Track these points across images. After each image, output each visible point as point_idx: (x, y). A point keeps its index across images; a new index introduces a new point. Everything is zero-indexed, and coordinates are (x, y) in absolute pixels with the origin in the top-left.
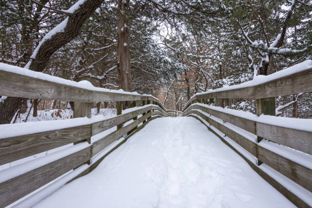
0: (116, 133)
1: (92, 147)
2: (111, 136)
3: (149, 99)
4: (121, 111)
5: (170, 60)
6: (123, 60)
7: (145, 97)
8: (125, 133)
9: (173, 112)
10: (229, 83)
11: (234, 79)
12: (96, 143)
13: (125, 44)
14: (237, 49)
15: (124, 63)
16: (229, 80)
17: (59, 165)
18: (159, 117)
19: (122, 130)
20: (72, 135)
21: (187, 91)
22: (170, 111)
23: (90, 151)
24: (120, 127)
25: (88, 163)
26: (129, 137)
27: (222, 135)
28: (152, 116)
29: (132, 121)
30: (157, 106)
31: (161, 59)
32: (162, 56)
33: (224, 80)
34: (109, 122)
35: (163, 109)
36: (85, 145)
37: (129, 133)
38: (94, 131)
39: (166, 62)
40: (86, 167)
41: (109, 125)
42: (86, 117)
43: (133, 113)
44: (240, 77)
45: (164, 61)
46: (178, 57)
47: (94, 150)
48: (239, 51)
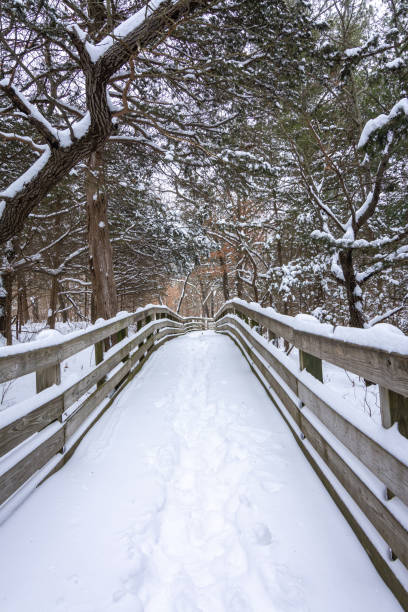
0: (97, 395)
1: (65, 428)
2: (90, 403)
3: (150, 314)
4: (102, 356)
5: (185, 231)
6: (99, 253)
7: (141, 314)
8: (110, 391)
9: (198, 320)
10: (293, 273)
11: (302, 265)
12: (70, 419)
13: (102, 224)
14: (307, 211)
15: (101, 258)
16: (293, 268)
17: (28, 462)
18: (169, 339)
19: (106, 386)
20: (41, 418)
21: (222, 280)
22: (191, 320)
23: (63, 435)
24: (101, 382)
25: (61, 451)
26: (117, 395)
27: (267, 385)
28: (156, 343)
29: (121, 365)
30: (165, 320)
31: (167, 229)
32: (169, 223)
33: (285, 268)
34: (86, 380)
35: (176, 320)
36: (57, 427)
37: (117, 387)
38: (67, 403)
39: (177, 236)
40: (59, 458)
41: (86, 385)
42: (54, 385)
43: (121, 351)
44: (312, 263)
45: (175, 233)
46: (201, 222)
47: (68, 431)
48: (308, 215)
